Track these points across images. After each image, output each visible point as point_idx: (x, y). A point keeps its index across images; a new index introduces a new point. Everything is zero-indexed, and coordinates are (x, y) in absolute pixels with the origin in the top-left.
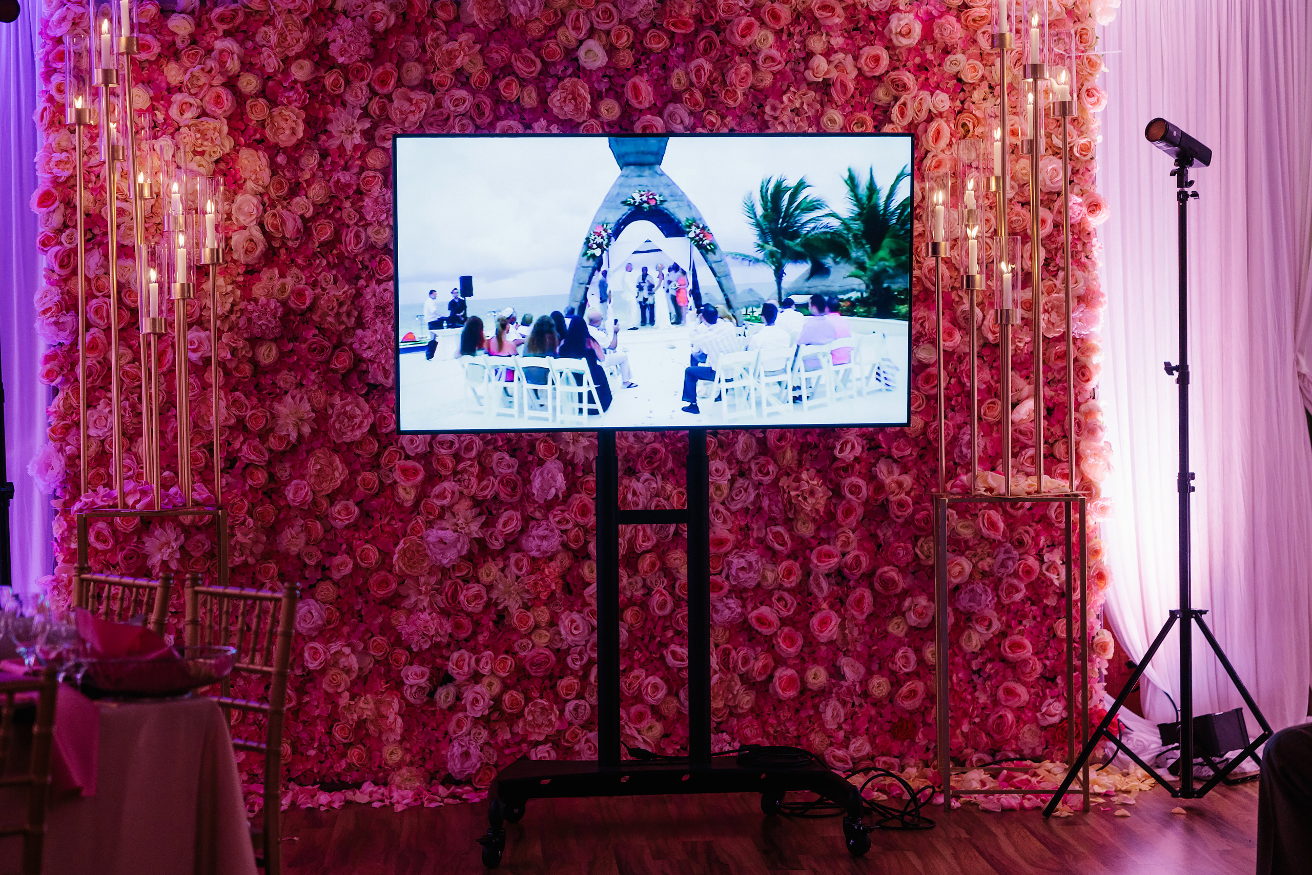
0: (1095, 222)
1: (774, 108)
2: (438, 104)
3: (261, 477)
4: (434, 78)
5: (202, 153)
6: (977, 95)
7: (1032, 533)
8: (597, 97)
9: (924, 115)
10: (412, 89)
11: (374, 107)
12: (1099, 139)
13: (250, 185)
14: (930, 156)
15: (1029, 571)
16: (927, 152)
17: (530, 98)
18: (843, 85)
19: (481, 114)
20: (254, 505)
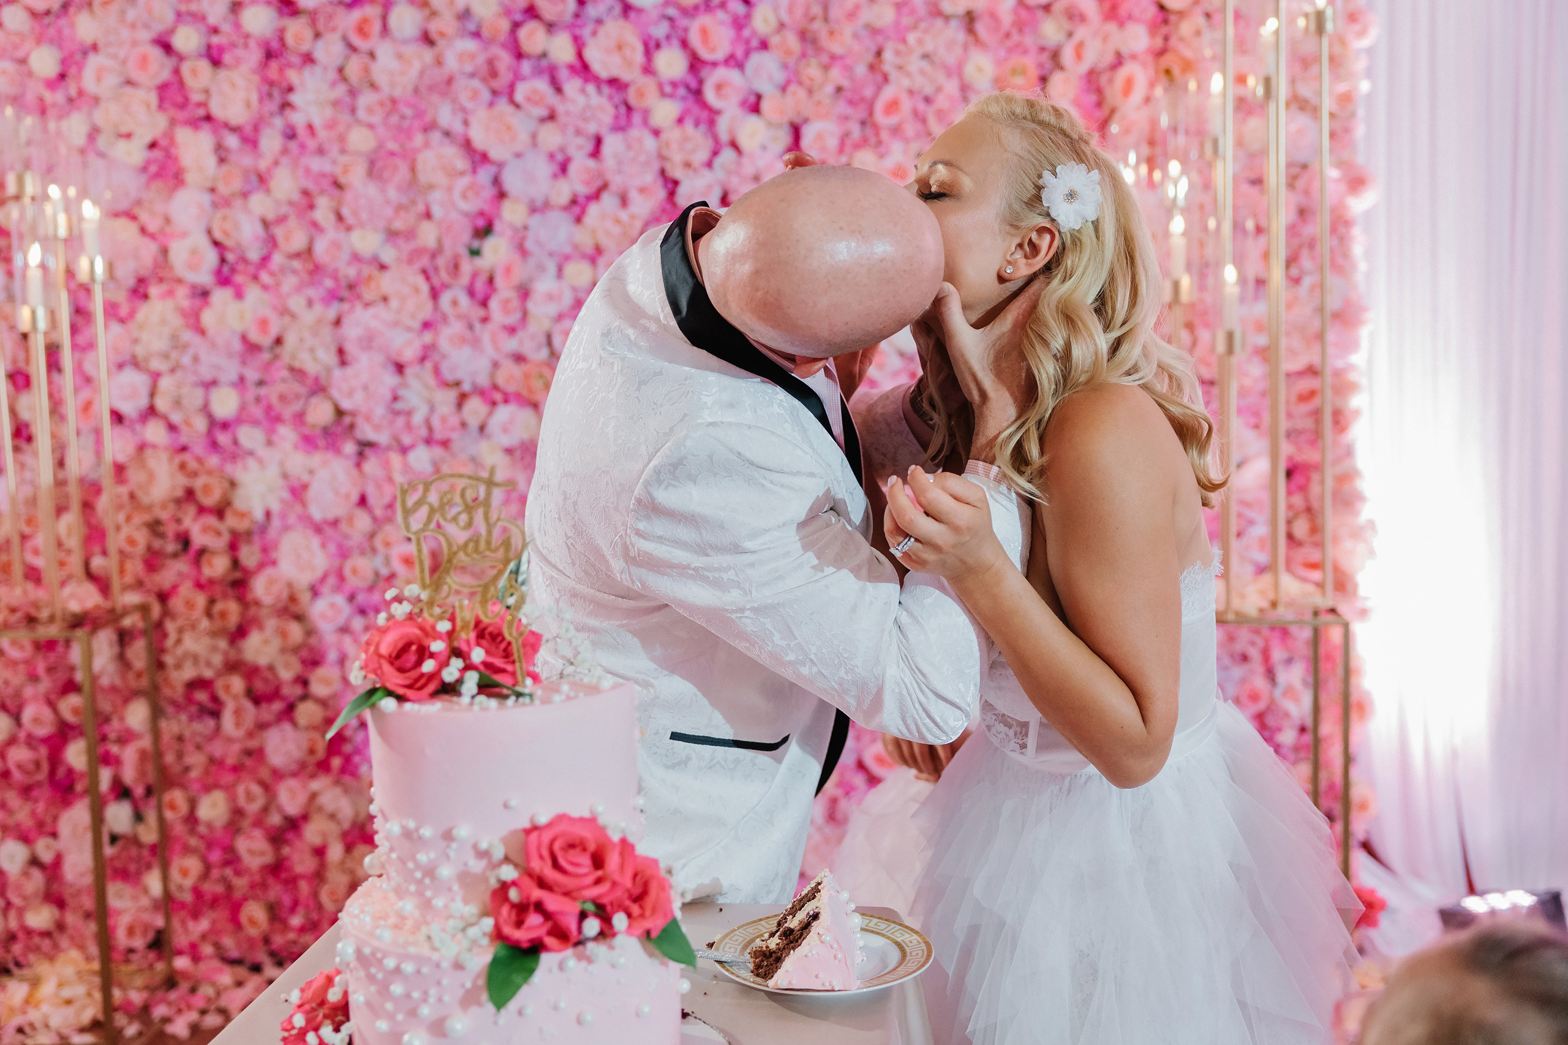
0: (1359, 205)
1: (898, 53)
2: (439, 62)
3: (218, 566)
4: (434, 27)
5: (128, 136)
6: (1186, 28)
7: (1260, 643)
8: (651, 47)
9: (1109, 58)
10: (405, 42)
11: (354, 68)
12: (1364, 86)
13: (190, 177)
14: (1117, 117)
15: (1254, 697)
16: (1113, 111)
17: (561, 50)
18: (993, 16)
19: (494, 74)
20: (212, 602)
